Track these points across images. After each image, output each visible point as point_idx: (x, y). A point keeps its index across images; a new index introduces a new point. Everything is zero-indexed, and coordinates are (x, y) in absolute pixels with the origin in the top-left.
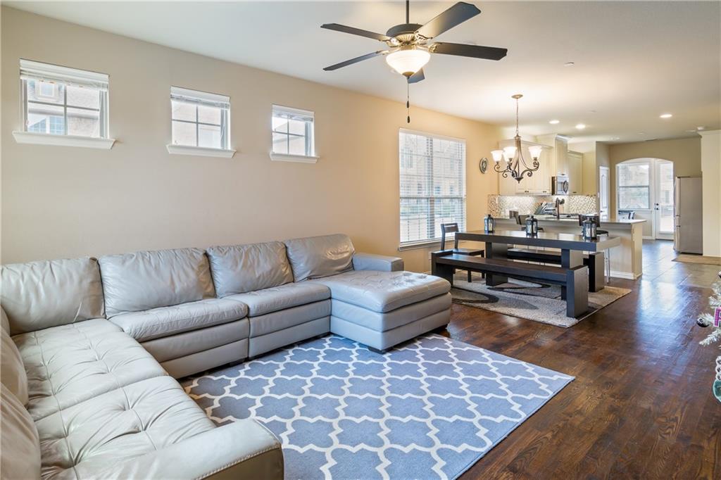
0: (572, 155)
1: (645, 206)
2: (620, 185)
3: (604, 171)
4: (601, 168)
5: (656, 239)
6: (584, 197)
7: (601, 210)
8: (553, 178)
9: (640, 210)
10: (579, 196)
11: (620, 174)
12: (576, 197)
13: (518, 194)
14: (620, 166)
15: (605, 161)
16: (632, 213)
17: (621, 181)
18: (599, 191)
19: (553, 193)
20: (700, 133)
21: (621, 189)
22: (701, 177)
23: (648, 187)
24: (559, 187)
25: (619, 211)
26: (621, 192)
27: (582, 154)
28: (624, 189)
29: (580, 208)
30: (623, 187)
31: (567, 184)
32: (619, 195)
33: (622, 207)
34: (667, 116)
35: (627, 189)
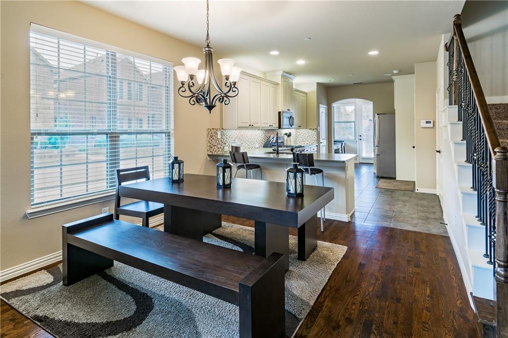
0: (298, 93)
1: (352, 137)
2: (335, 121)
3: (323, 109)
4: (321, 105)
5: (360, 163)
6: (308, 130)
7: (321, 141)
8: (279, 113)
9: (349, 140)
10: (304, 130)
11: (335, 113)
12: (301, 131)
13: (240, 128)
14: (335, 105)
15: (324, 101)
16: (343, 143)
17: (336, 118)
18: (319, 126)
19: (280, 127)
20: (394, 77)
21: (336, 124)
22: (394, 114)
23: (354, 122)
24: (285, 121)
25: (335, 141)
26: (336, 126)
27: (306, 93)
28: (338, 124)
29: (304, 140)
30: (337, 122)
31: (293, 118)
32: (334, 129)
33: (337, 138)
34: (374, 53)
35: (340, 123)
